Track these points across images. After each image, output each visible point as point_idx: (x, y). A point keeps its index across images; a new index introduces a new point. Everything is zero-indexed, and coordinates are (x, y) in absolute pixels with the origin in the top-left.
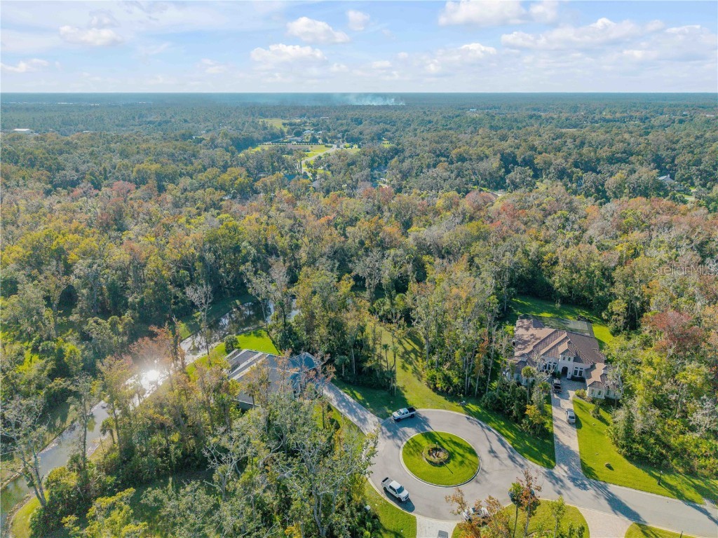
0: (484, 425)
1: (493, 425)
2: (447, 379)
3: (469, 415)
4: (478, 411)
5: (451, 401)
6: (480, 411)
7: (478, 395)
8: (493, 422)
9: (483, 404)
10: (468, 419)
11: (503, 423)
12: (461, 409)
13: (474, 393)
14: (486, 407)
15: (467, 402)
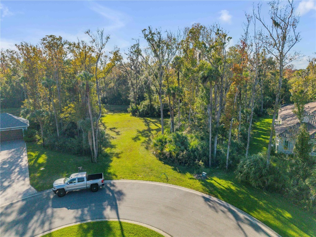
0: (242, 215)
1: (264, 215)
2: (182, 142)
3: (211, 193)
4: (229, 189)
5: (183, 172)
6: (233, 188)
7: (230, 166)
8: (263, 209)
9: (239, 177)
10: (206, 200)
11: (288, 215)
12: (198, 184)
13: (225, 163)
14: (245, 183)
15: (210, 174)
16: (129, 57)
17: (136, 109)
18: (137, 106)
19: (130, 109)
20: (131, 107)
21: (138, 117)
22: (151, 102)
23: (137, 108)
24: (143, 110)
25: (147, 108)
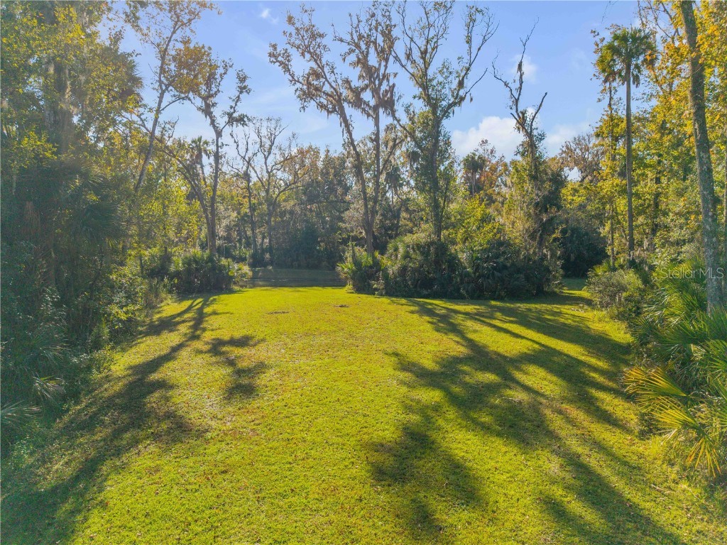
16: (352, 51)
17: (371, 267)
18: (374, 258)
19: (346, 267)
20: (350, 259)
21: (381, 295)
22: (439, 230)
23: (376, 264)
24: (403, 270)
25: (419, 258)
